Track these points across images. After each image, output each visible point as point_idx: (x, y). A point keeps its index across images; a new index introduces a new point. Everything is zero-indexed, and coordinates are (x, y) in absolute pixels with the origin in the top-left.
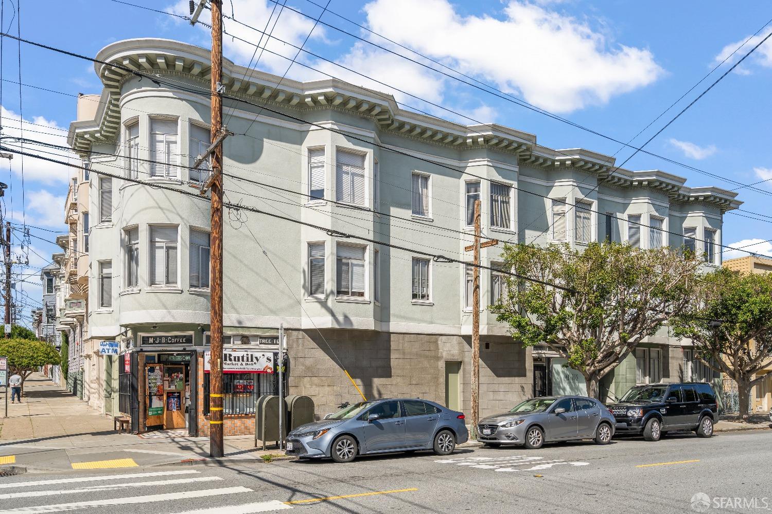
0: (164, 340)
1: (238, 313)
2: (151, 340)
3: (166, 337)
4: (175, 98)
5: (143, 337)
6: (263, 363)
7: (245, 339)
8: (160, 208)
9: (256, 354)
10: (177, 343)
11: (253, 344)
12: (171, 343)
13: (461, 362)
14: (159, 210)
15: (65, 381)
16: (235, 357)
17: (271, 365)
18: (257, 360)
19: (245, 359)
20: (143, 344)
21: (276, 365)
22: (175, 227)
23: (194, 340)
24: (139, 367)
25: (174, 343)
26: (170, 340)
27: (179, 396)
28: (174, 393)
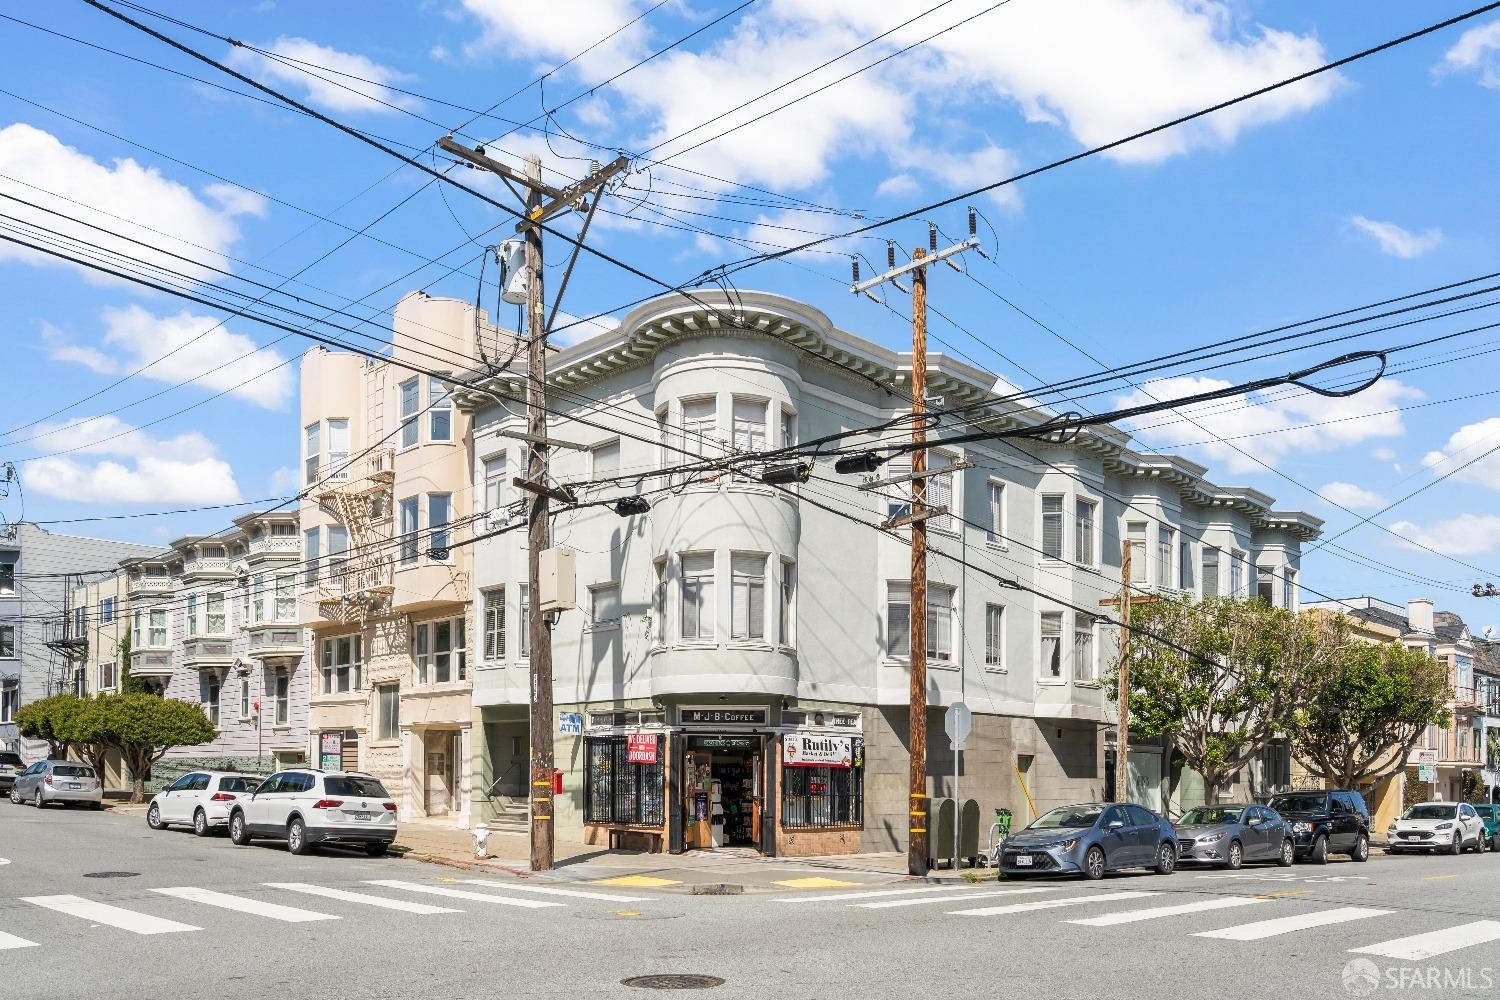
0: (717, 717)
2: (697, 717)
3: (722, 712)
4: (768, 373)
5: (684, 712)
6: (841, 754)
7: (819, 718)
8: (746, 525)
9: (834, 740)
10: (739, 721)
11: (829, 724)
12: (731, 722)
13: (1032, 757)
14: (746, 529)
16: (811, 744)
17: (849, 755)
18: (836, 748)
19: (824, 746)
20: (683, 721)
21: (853, 755)
22: (763, 558)
23: (768, 718)
24: (680, 756)
25: (735, 721)
26: (729, 717)
27: (706, 799)
28: (701, 794)
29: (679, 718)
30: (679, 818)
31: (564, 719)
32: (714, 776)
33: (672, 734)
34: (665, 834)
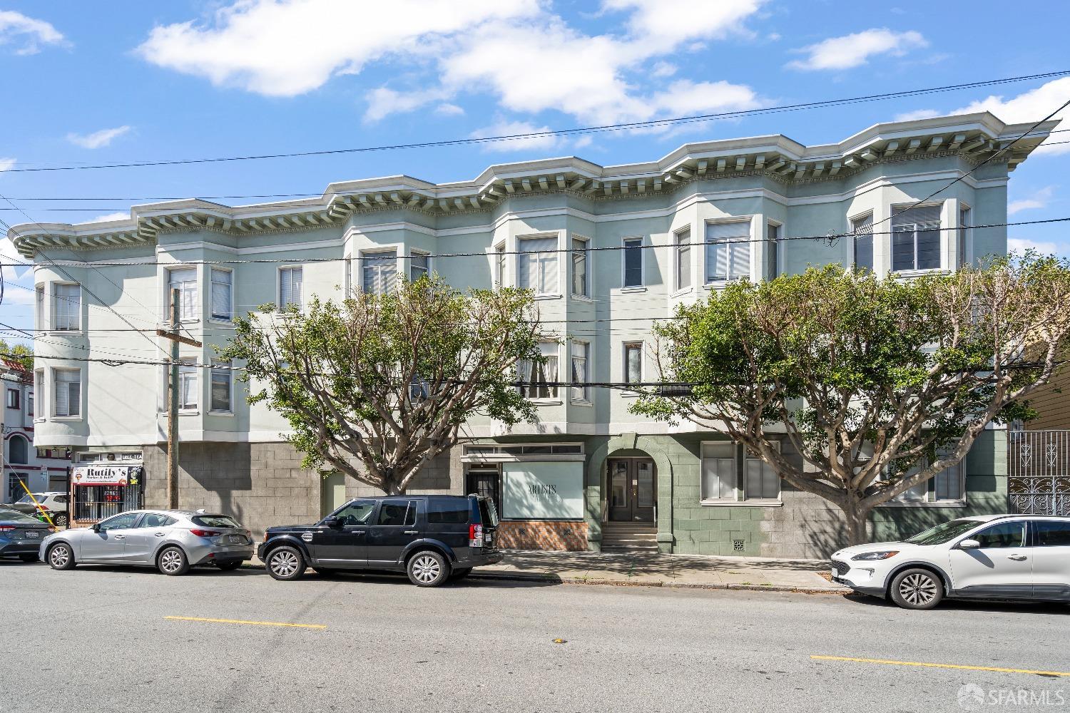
1: (102, 435)
6: (119, 477)
7: (109, 456)
9: (113, 469)
11: (118, 459)
16: (96, 472)
17: (125, 478)
18: (114, 474)
19: (104, 473)
21: (129, 477)
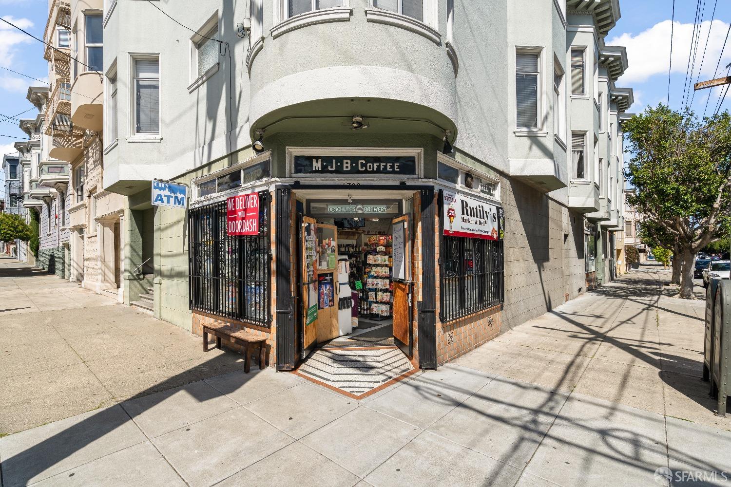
0: (347, 166)
2: (317, 165)
3: (354, 159)
5: (297, 158)
10: (378, 171)
12: (366, 172)
15: (34, 259)
16: (470, 209)
17: (496, 227)
18: (487, 216)
19: (479, 214)
20: (297, 171)
21: (499, 226)
23: (420, 166)
24: (292, 222)
25: (373, 172)
26: (363, 165)
27: (332, 280)
28: (326, 275)
29: (289, 165)
30: (292, 317)
31: (160, 189)
32: (341, 253)
33: (278, 190)
34: (271, 338)
